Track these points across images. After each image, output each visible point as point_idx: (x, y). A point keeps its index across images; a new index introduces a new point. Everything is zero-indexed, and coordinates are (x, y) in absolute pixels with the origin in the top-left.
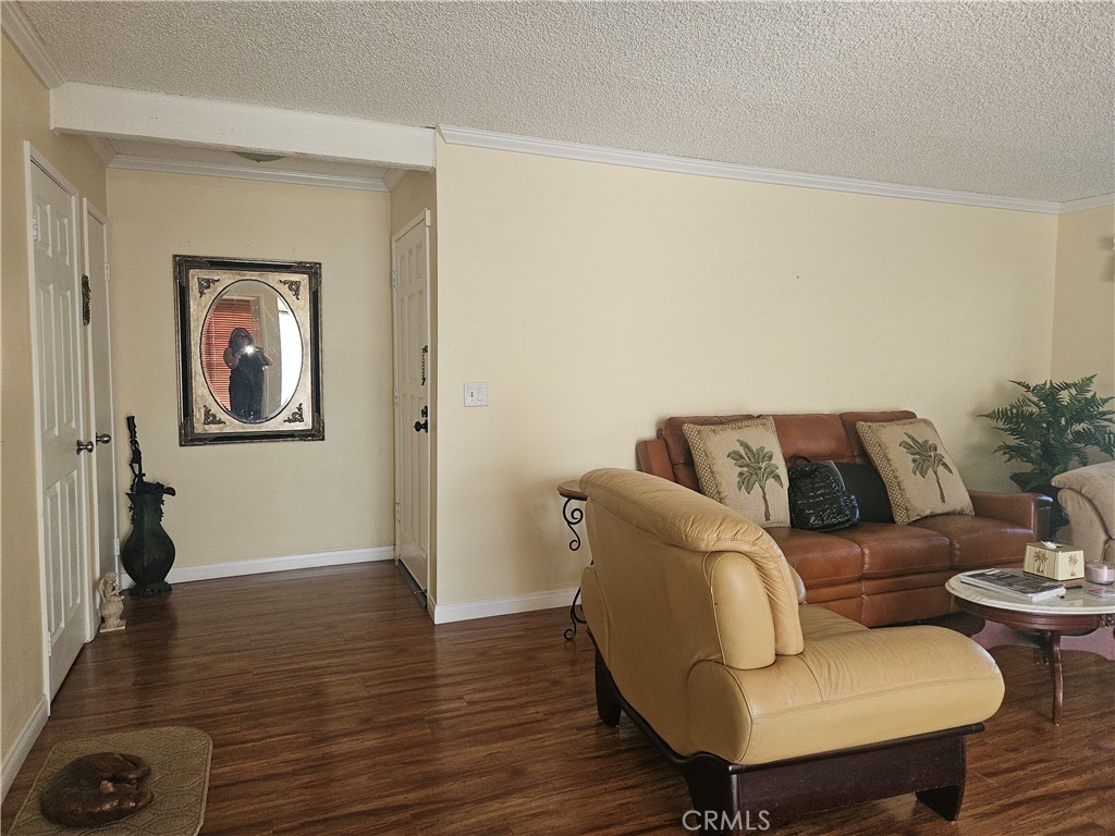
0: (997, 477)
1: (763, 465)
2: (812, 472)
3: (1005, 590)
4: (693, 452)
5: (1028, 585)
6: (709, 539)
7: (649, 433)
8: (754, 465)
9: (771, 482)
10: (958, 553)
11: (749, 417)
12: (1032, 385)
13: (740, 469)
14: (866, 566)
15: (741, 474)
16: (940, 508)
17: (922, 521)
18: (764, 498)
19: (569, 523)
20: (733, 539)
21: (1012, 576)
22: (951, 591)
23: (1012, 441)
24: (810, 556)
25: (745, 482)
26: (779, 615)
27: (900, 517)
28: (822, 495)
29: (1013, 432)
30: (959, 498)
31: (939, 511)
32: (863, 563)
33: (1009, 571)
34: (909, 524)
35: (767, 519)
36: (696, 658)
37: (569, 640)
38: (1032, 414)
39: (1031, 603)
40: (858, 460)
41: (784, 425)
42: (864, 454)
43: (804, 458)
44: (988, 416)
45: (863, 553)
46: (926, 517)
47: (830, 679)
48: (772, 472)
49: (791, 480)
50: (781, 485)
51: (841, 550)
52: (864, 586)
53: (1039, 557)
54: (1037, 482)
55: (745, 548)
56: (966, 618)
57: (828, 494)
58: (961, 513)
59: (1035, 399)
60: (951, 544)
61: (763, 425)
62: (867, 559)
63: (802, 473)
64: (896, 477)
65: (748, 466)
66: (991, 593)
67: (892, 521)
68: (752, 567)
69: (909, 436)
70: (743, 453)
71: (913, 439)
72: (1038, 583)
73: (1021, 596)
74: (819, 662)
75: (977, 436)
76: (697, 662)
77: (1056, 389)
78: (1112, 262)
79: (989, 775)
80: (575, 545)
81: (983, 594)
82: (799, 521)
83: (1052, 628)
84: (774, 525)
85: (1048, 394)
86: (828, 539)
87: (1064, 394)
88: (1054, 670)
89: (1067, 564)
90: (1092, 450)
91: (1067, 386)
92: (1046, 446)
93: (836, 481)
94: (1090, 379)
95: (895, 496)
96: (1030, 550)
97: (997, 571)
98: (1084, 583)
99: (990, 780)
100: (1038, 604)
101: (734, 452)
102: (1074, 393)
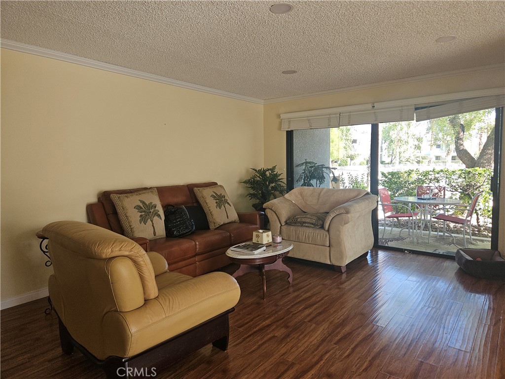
0: (247, 207)
1: (152, 211)
2: (175, 211)
3: (246, 251)
4: (116, 207)
5: (253, 248)
6: (107, 252)
7: (93, 199)
8: (147, 211)
9: (156, 218)
10: (233, 238)
11: (146, 189)
12: (257, 170)
13: (140, 214)
14: (197, 250)
15: (141, 216)
16: (227, 221)
17: (221, 227)
18: (153, 226)
19: (44, 252)
20: (120, 250)
21: (249, 245)
22: (228, 255)
23: (252, 192)
24: (173, 249)
25: (143, 220)
27: (212, 227)
28: (179, 221)
29: (252, 188)
30: (234, 216)
31: (226, 222)
32: (196, 248)
33: (248, 243)
34: (215, 229)
35: (155, 235)
36: (105, 311)
37: (47, 314)
38: (258, 181)
39: (254, 255)
40: (195, 204)
41: (162, 191)
42: (197, 202)
43: (171, 205)
44: (244, 182)
45: (196, 245)
46: (222, 225)
47: (169, 306)
48: (156, 214)
49: (165, 216)
50: (161, 219)
51: (187, 245)
52: (197, 258)
53: (258, 236)
54: (259, 207)
55: (127, 253)
56: (231, 266)
57: (181, 220)
58: (234, 222)
59: (258, 175)
60: (230, 235)
62: (198, 247)
63: (171, 212)
64: (210, 210)
65: (144, 212)
66: (241, 253)
67: (209, 229)
69: (214, 192)
70: (142, 206)
71: (216, 194)
72: (257, 246)
73: (251, 252)
74: (165, 299)
75: (241, 190)
76: (106, 313)
77: (265, 171)
78: (281, 123)
79: (240, 327)
80: (48, 264)
81: (238, 254)
82: (170, 233)
83: (262, 263)
84: (158, 238)
85: (262, 173)
86: (181, 240)
87: (267, 173)
88: (263, 279)
89: (266, 237)
90: (277, 193)
91: (268, 170)
92: (263, 193)
93: (185, 214)
94: (275, 167)
95: (209, 218)
96: (255, 234)
97: (244, 244)
98: (272, 244)
99: (240, 329)
100: (256, 255)
101: (137, 206)
102: (270, 172)
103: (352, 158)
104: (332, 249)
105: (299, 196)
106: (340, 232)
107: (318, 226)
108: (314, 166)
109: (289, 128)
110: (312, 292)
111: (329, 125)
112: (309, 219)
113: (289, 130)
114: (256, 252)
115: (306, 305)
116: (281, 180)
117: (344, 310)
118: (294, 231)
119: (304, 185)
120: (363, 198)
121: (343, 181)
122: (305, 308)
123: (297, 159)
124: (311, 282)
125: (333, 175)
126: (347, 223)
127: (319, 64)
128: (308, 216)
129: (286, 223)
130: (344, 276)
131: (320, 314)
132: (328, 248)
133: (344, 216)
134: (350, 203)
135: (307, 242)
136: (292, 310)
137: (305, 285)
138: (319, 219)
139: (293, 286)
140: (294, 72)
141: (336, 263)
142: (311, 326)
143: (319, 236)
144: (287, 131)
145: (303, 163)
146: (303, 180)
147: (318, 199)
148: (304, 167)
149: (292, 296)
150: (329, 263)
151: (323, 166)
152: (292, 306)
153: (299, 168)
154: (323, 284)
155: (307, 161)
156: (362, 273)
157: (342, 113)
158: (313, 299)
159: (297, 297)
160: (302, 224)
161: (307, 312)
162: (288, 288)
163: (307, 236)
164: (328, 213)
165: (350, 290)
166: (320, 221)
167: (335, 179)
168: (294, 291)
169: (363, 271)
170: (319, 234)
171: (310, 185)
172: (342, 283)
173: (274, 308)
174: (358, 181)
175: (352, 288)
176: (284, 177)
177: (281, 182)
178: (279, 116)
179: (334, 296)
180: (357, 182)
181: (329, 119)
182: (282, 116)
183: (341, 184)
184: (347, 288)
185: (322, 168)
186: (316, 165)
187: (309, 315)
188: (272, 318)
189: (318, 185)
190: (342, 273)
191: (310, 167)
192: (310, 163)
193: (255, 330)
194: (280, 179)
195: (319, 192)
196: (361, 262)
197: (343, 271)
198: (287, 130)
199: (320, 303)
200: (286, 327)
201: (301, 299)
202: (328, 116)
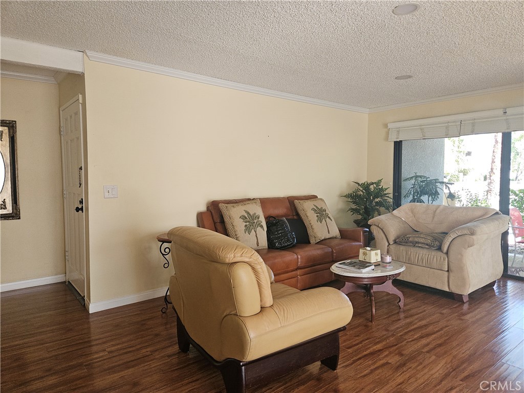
0: (348, 222)
1: (256, 221)
2: (276, 223)
3: (353, 269)
4: (224, 216)
5: (361, 266)
6: (230, 257)
7: (203, 208)
8: (251, 221)
9: (259, 228)
10: (335, 254)
11: (249, 200)
12: (360, 183)
13: (245, 224)
14: (299, 263)
15: (246, 226)
16: (328, 236)
17: (322, 242)
18: (256, 236)
19: (163, 255)
20: (241, 256)
21: (355, 262)
22: (334, 272)
23: (354, 206)
24: (276, 261)
25: (248, 229)
26: (263, 289)
27: (312, 241)
28: (281, 233)
29: (354, 203)
30: (335, 232)
31: (327, 237)
32: (298, 262)
33: (353, 260)
34: (316, 244)
35: (258, 245)
36: (225, 314)
37: (164, 313)
38: (361, 195)
39: (362, 273)
40: (295, 217)
41: (264, 203)
42: (298, 214)
43: (273, 217)
44: (345, 196)
45: (298, 258)
46: (323, 240)
47: (284, 316)
48: (259, 224)
49: (268, 227)
50: (264, 230)
51: (289, 257)
52: (299, 272)
53: (365, 254)
54: (363, 223)
55: (247, 260)
56: (337, 282)
57: (283, 233)
58: (336, 238)
59: (361, 189)
60: (332, 251)
61: (255, 203)
62: (299, 260)
63: (273, 224)
64: (310, 224)
65: (249, 222)
66: (347, 270)
67: (309, 243)
68: (250, 269)
69: (315, 206)
70: (247, 216)
71: (317, 207)
72: (364, 264)
73: (358, 270)
74: (280, 309)
75: (341, 204)
76: (225, 316)
77: (369, 185)
78: (388, 133)
79: (348, 348)
80: (166, 266)
81: (344, 271)
82: (271, 246)
83: (370, 283)
84: (261, 248)
85: (366, 187)
86: (283, 253)
87: (372, 187)
88: (371, 300)
89: (374, 256)
90: (382, 209)
91: (373, 184)
92: (366, 208)
93: (287, 226)
94: (380, 180)
95: (310, 232)
96: (361, 251)
97: (349, 261)
98: (381, 263)
99: (349, 350)
100: (364, 273)
101: (243, 216)
102: (375, 186)
103: (465, 173)
104: (451, 274)
105: (410, 213)
106: (462, 255)
107: (433, 247)
108: (426, 181)
109: (397, 139)
110: (428, 320)
111: (447, 135)
112: (424, 239)
113: (398, 140)
114: (364, 270)
115: (422, 334)
116: (388, 195)
117: (470, 344)
118: (404, 251)
119: (413, 201)
120: (491, 217)
121: (459, 198)
122: (422, 337)
123: (406, 172)
124: (425, 309)
125: (448, 192)
126: (471, 246)
127: (440, 67)
128: (422, 236)
129: (395, 242)
130: (466, 306)
131: (440, 345)
132: (446, 274)
133: (467, 237)
134: (475, 223)
135: (421, 264)
136: (406, 337)
137: (419, 312)
138: (435, 239)
139: (404, 311)
140: (410, 77)
141: (455, 290)
142: (430, 357)
143: (435, 259)
144: (395, 142)
145: (413, 177)
146: (411, 196)
147: (433, 217)
148: (413, 181)
149: (403, 322)
150: (447, 289)
151: (436, 181)
152: (406, 333)
153: (408, 182)
154: (440, 313)
155: (417, 174)
156: (489, 304)
157: (465, 121)
158: (430, 329)
159: (410, 323)
160: (415, 244)
161: (424, 341)
162: (398, 313)
163: (420, 257)
164: (447, 233)
165: (474, 323)
166: (437, 242)
167: (451, 196)
168: (406, 317)
169: (490, 302)
170: (435, 257)
171: (421, 201)
172: (464, 314)
173: (385, 333)
174: (479, 198)
175: (478, 320)
176: (390, 191)
177: (388, 197)
178: (386, 126)
179: (456, 328)
180: (477, 200)
181: (447, 127)
182: (390, 126)
183: (457, 202)
184: (471, 320)
185: (436, 182)
186: (428, 179)
187: (428, 345)
188: (384, 343)
189: (430, 202)
190: (464, 303)
191: (421, 182)
192: (421, 177)
193: (365, 353)
194: (386, 194)
195: (434, 210)
196: (486, 292)
197: (465, 301)
198: (396, 140)
199: (439, 333)
200: (401, 355)
201: (415, 326)
202: (446, 125)
